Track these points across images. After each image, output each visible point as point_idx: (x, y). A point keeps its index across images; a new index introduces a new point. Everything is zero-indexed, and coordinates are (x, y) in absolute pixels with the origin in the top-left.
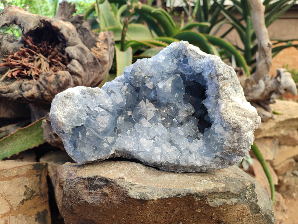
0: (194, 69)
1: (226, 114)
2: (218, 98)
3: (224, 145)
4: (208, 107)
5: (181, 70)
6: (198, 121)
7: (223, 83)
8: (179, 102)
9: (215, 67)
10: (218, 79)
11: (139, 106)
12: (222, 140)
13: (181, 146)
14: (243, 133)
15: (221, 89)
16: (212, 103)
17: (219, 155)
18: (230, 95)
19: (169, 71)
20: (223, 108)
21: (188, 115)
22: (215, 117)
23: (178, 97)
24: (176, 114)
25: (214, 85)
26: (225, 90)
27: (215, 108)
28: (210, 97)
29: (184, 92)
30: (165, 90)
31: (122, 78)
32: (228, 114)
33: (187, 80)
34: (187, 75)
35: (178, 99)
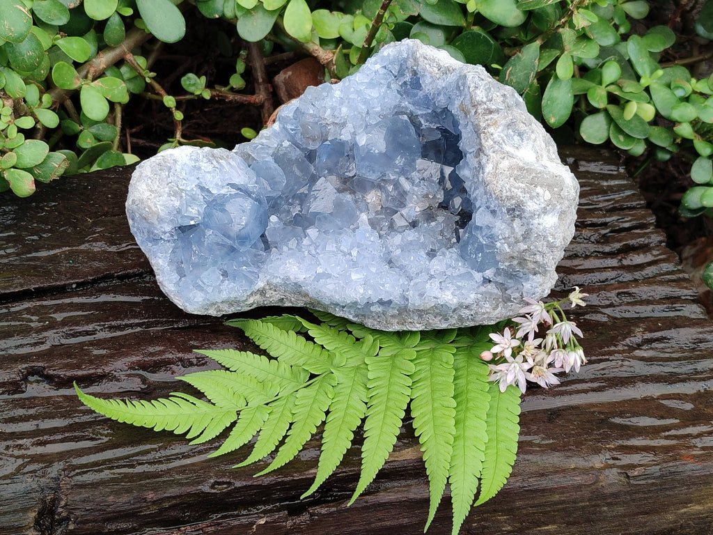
0: (433, 99)
1: (495, 182)
2: (481, 154)
3: (497, 249)
4: (467, 178)
5: (410, 105)
6: (458, 219)
7: (487, 120)
8: (407, 178)
9: (469, 87)
10: (476, 112)
11: (316, 190)
12: (491, 238)
14: (532, 217)
15: (484, 133)
16: (472, 167)
17: (492, 277)
18: (503, 144)
19: (382, 109)
20: (490, 172)
21: (428, 206)
22: (477, 196)
23: (404, 164)
24: (402, 204)
25: (471, 127)
26: (492, 134)
27: (476, 176)
28: (466, 155)
29: (420, 154)
30: (372, 150)
31: (275, 131)
32: (497, 182)
33: (424, 127)
34: (422, 115)
35: (403, 169)
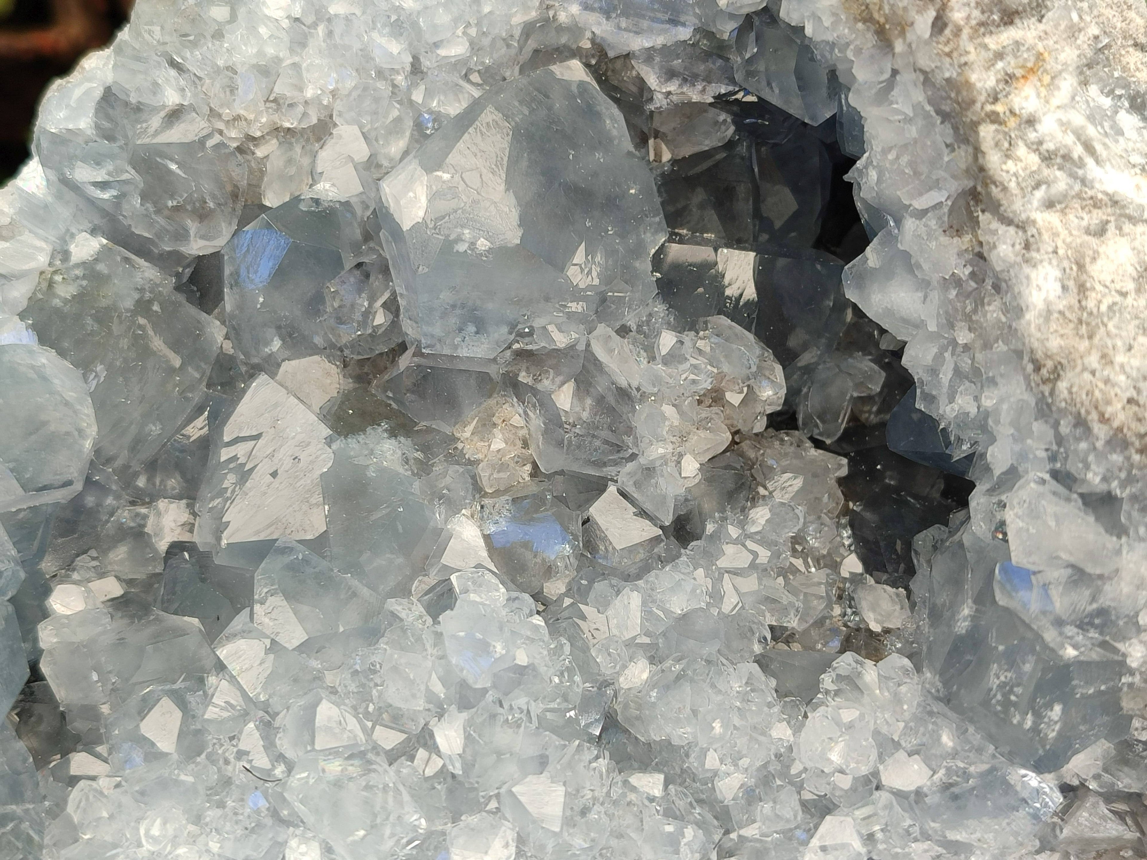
1: (1093, 360)
2: (984, 218)
3: (1131, 672)
4: (906, 321)
6: (844, 472)
7: (999, 55)
8: (623, 331)
10: (940, 24)
11: (237, 440)
12: (1101, 629)
13: (712, 761)
15: (994, 118)
16: (935, 277)
17: (1097, 777)
18: (1090, 161)
19: (475, 47)
20: (1048, 304)
21: (727, 437)
22: (986, 414)
23: (607, 279)
24: (619, 448)
25: (919, 96)
26: (1031, 122)
27: (968, 318)
28: (898, 222)
29: (659, 218)
30: (459, 239)
31: (27, 198)
32: (1106, 359)
33: (659, 101)
34: (649, 54)
35: (603, 300)
